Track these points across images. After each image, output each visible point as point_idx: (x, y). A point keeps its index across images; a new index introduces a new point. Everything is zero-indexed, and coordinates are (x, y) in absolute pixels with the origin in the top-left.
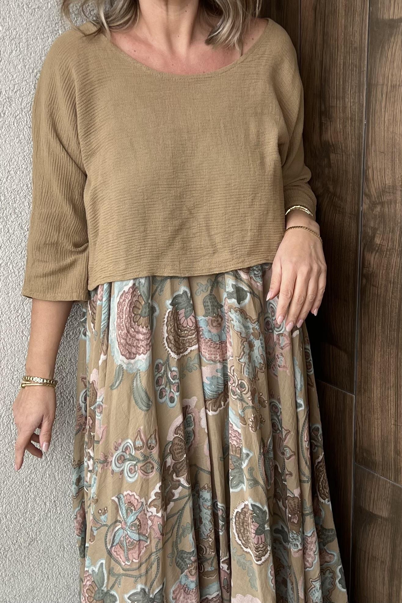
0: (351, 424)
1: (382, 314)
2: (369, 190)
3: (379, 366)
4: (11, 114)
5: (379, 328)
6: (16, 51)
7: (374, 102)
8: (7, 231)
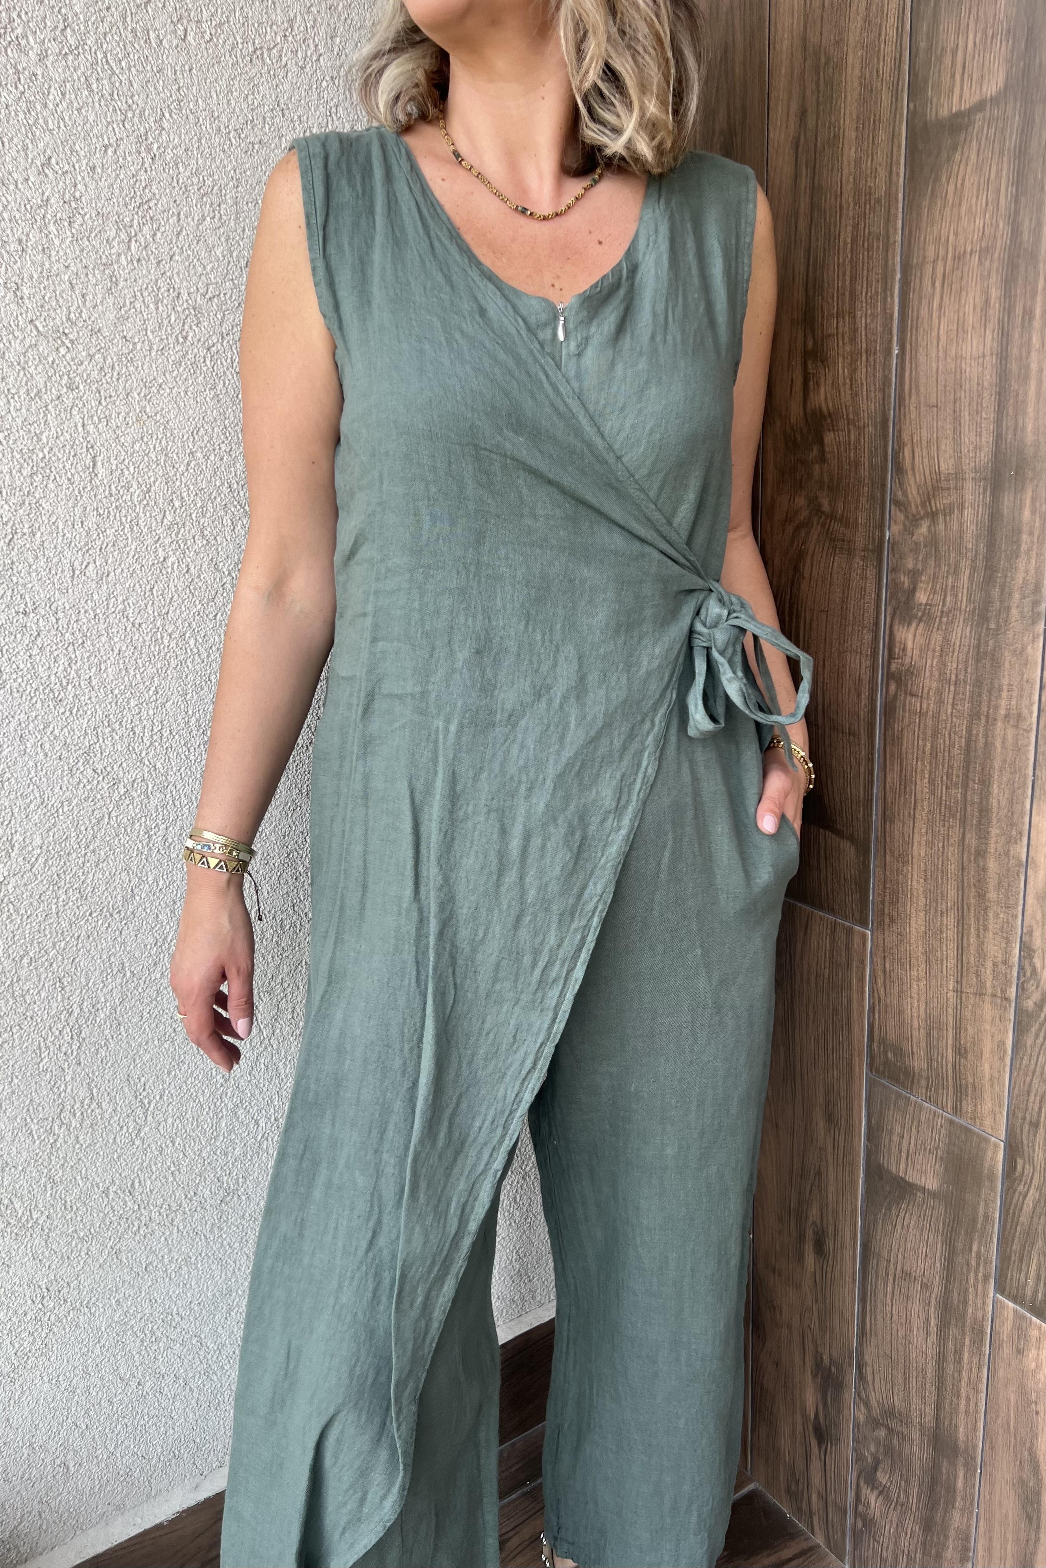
0: (863, 992)
1: (931, 754)
2: (905, 493)
3: (923, 865)
4: (199, 340)
5: (922, 785)
6: (213, 218)
7: (916, 303)
8: (185, 570)
